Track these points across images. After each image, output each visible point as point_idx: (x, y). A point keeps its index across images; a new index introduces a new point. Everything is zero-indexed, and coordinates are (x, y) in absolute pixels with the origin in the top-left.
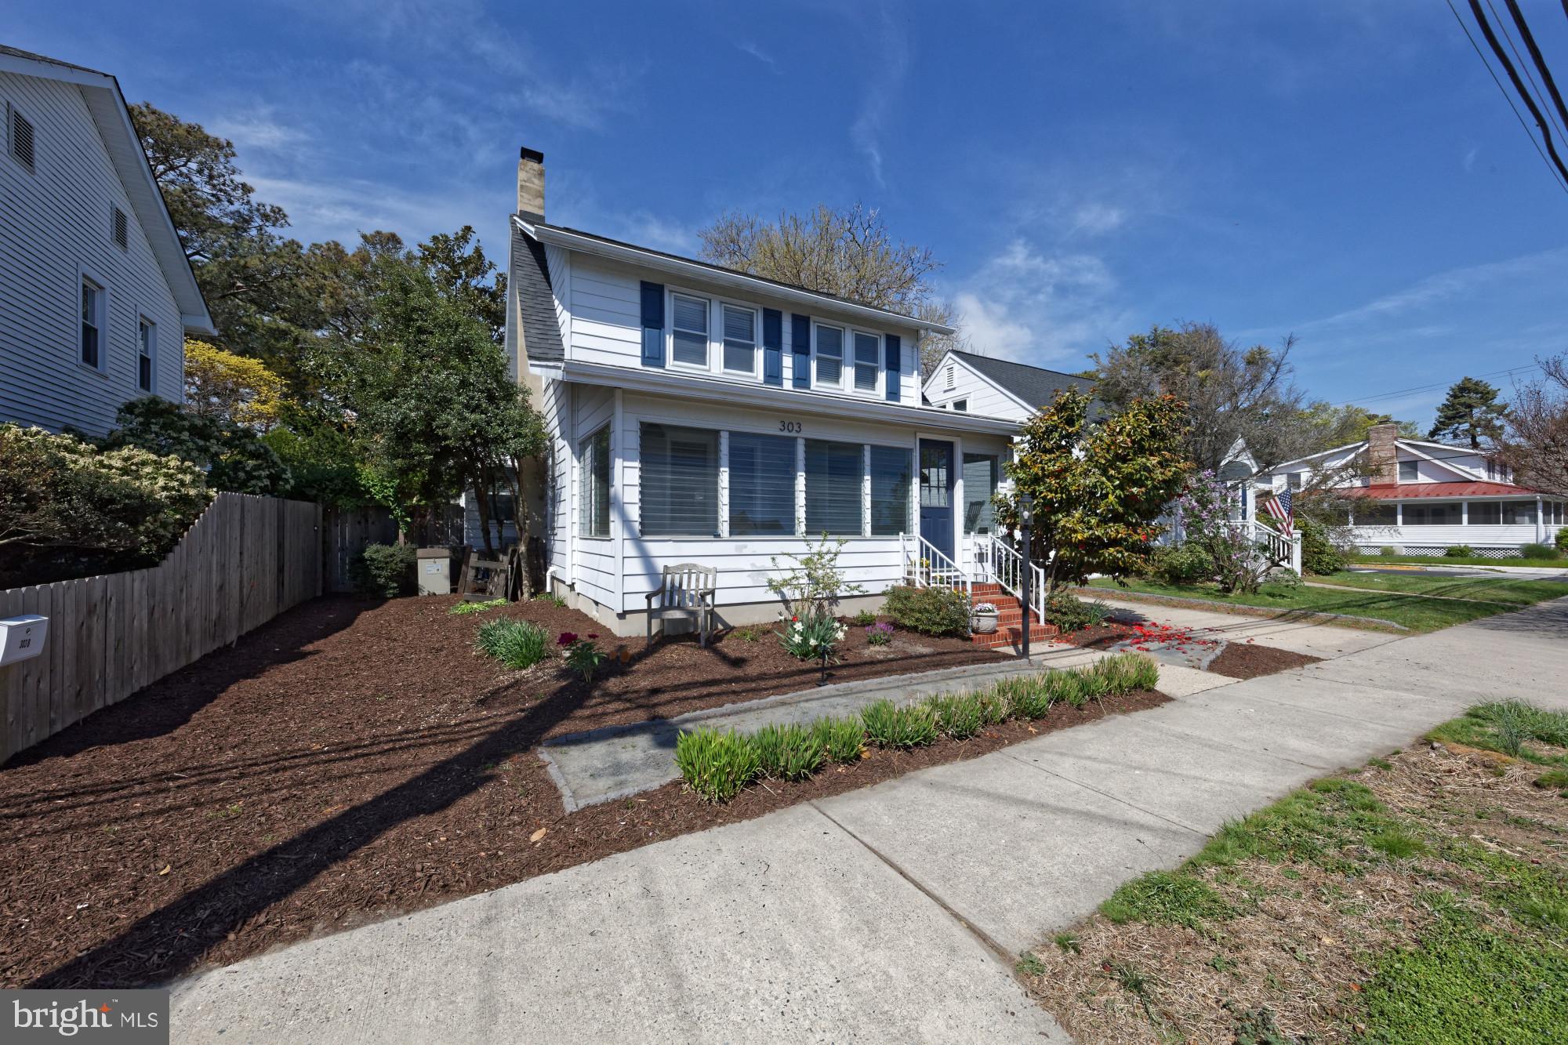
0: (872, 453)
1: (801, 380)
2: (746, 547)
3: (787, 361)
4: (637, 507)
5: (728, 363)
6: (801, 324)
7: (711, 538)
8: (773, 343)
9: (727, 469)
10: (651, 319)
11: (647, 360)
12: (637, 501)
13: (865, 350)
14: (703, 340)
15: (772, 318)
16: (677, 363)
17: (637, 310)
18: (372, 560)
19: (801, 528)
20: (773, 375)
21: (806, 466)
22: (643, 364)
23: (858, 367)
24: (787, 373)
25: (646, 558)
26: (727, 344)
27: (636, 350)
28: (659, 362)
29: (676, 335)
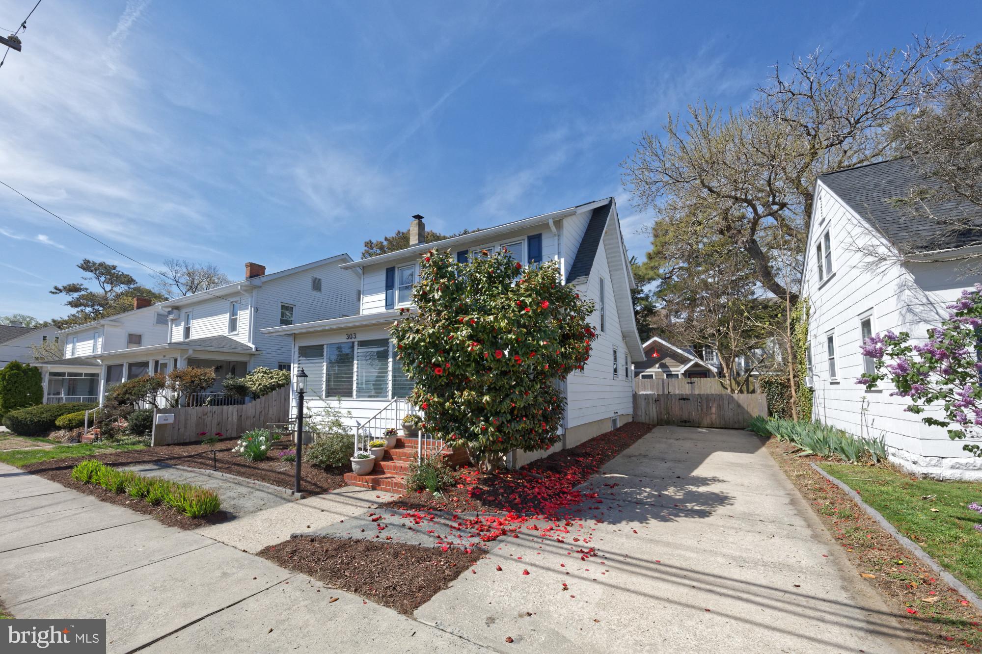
9: (325, 364)
10: (390, 284)
11: (386, 306)
17: (384, 283)
19: (355, 393)
22: (386, 309)
27: (384, 303)
28: (391, 307)
29: (400, 289)
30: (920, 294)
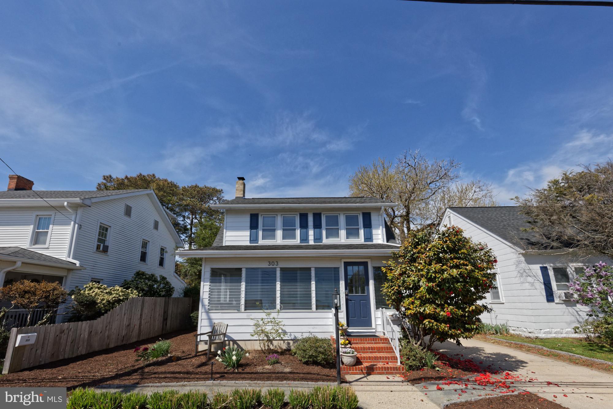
0: (316, 271)
1: (318, 238)
2: (251, 315)
3: (311, 232)
4: (207, 300)
5: (284, 238)
6: (317, 217)
7: (236, 311)
8: (304, 225)
9: (244, 283)
10: (254, 226)
11: (251, 241)
12: (208, 297)
13: (351, 222)
14: (274, 230)
15: (304, 217)
16: (263, 241)
17: (248, 224)
18: (193, 317)
19: (278, 307)
20: (305, 238)
21: (281, 279)
22: (250, 243)
23: (347, 229)
24: (311, 237)
25: (210, 319)
26: (284, 230)
27: (248, 239)
28: (256, 241)
29: (263, 230)
30: (527, 265)
